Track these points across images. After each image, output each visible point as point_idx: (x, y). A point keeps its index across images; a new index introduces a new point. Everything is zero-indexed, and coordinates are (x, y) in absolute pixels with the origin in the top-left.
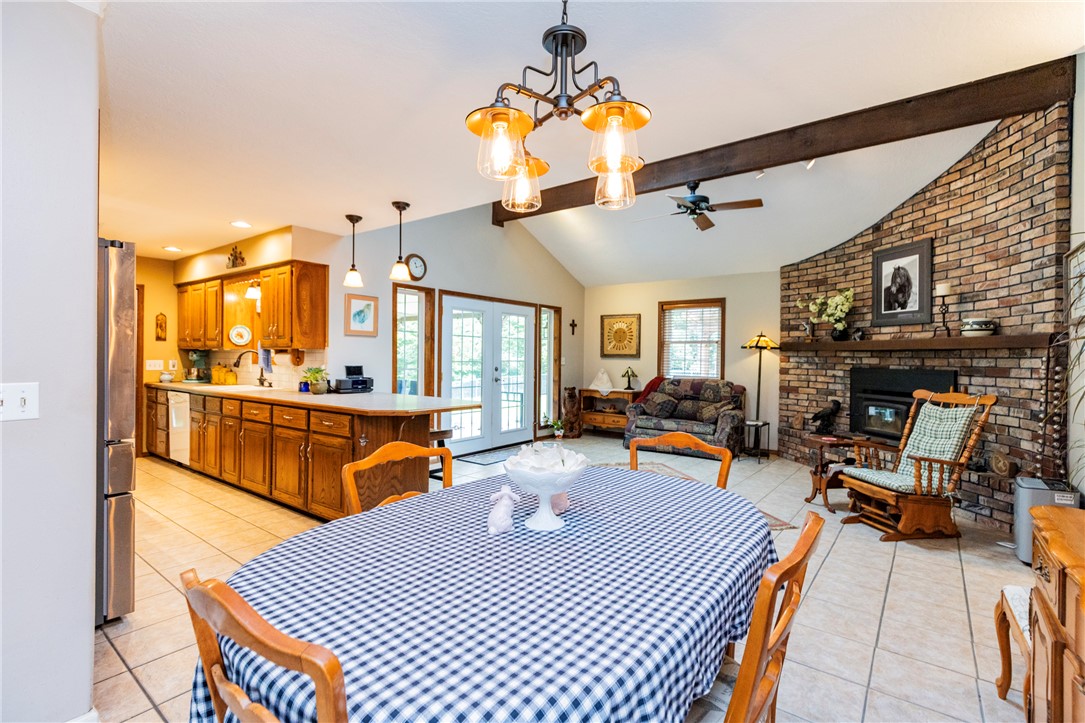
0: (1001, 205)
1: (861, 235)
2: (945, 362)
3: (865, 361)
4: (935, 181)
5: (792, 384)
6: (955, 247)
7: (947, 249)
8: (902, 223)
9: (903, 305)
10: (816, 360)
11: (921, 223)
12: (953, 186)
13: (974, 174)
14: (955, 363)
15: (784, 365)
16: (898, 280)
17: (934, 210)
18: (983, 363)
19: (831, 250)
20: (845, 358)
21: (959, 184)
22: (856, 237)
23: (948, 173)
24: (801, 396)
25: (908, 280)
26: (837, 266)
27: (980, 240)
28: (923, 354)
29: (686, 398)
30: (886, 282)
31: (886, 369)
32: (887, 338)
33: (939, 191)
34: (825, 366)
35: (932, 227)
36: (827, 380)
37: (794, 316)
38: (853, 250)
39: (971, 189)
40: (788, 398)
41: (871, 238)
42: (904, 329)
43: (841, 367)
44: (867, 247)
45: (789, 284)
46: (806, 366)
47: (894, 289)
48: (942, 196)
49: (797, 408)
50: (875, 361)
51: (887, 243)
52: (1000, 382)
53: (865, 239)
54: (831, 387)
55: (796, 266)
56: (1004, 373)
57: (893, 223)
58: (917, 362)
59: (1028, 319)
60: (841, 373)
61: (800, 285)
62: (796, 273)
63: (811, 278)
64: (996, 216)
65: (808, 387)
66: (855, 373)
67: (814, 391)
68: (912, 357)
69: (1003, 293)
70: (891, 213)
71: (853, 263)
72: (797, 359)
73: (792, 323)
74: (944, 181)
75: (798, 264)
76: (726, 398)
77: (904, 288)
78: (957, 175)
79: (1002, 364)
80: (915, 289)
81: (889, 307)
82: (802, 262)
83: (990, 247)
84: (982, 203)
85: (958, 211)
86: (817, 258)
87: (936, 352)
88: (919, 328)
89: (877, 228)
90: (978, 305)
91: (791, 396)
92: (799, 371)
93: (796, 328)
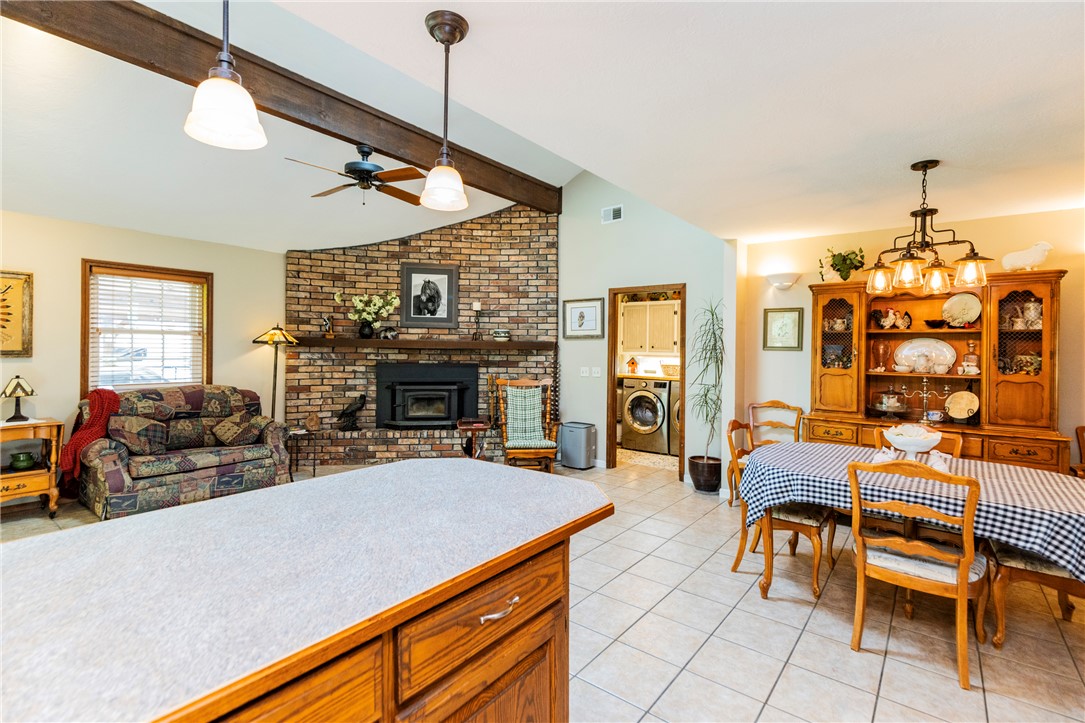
0: (513, 258)
1: (387, 243)
2: (468, 358)
3: (391, 357)
4: (461, 224)
5: (302, 383)
6: (476, 276)
7: (469, 276)
8: (431, 246)
9: (433, 312)
10: (333, 356)
11: (447, 251)
12: (475, 233)
13: (492, 231)
14: (475, 358)
15: (292, 362)
16: (428, 291)
17: (460, 245)
18: (498, 358)
19: (351, 248)
20: (367, 354)
21: (480, 233)
22: (381, 243)
23: (472, 221)
24: (313, 396)
25: (438, 292)
26: (357, 265)
27: (496, 277)
28: (451, 352)
29: (177, 417)
30: (416, 291)
31: (417, 363)
32: (415, 338)
33: (463, 232)
34: (343, 362)
35: (458, 257)
36: (345, 375)
37: (305, 308)
38: (376, 254)
39: (489, 240)
40: (298, 398)
41: (397, 249)
42: (431, 331)
43: (365, 362)
44: (393, 256)
45: (298, 272)
46: (320, 362)
47: (424, 298)
48: (466, 237)
49: (309, 408)
50: (403, 357)
51: (414, 258)
52: (510, 370)
53: (391, 249)
54: (350, 382)
55: (309, 254)
56: (515, 364)
57: (421, 243)
58: (446, 358)
59: (533, 332)
60: (363, 369)
61: (311, 276)
62: (308, 262)
63: (326, 271)
64: (509, 264)
65: (322, 384)
66: (380, 368)
67: (329, 389)
68: (440, 354)
69: (514, 314)
70: (420, 234)
71: (376, 267)
72: (310, 356)
73: (302, 315)
74: (468, 226)
75: (310, 253)
76: (239, 409)
77: (434, 298)
78: (479, 227)
79: (511, 358)
80: (444, 301)
81: (419, 311)
82: (315, 251)
83: (503, 283)
84: (497, 252)
85: (478, 252)
86: (335, 252)
87: (462, 351)
88: (447, 331)
89: (404, 242)
90: (493, 320)
91: (302, 396)
92: (311, 369)
93: (307, 322)
